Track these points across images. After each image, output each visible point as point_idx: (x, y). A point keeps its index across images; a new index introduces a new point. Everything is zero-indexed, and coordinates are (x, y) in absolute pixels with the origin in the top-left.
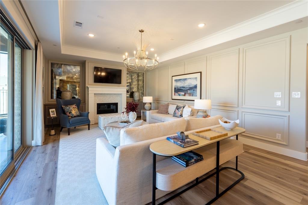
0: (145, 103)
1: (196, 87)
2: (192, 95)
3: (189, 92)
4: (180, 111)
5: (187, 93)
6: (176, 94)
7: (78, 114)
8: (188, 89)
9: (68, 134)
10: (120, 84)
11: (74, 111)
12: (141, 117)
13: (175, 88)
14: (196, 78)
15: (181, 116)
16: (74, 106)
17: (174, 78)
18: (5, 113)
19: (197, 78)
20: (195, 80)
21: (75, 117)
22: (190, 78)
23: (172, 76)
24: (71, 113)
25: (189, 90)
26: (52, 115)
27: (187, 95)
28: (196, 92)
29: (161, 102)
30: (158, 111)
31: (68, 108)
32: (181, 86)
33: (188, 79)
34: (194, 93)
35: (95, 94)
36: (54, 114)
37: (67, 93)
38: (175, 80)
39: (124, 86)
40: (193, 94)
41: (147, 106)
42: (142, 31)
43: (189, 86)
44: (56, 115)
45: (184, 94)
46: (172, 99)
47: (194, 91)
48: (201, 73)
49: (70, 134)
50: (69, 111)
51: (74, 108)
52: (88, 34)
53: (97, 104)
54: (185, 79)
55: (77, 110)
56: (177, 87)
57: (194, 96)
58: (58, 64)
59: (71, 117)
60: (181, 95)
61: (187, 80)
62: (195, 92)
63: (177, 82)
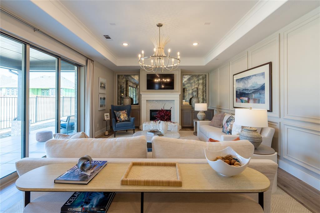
0: (198, 112)
1: (263, 88)
2: (257, 101)
3: (254, 96)
4: (229, 126)
5: (252, 99)
6: (238, 100)
7: (126, 119)
8: (253, 92)
9: (114, 136)
10: (173, 90)
11: (123, 116)
12: (193, 127)
13: (237, 92)
14: (263, 74)
15: (230, 132)
16: (124, 111)
17: (236, 77)
18: (73, 115)
19: (265, 73)
20: (261, 77)
21: (123, 121)
22: (255, 75)
23: (234, 75)
24: (120, 117)
25: (254, 94)
26: (106, 118)
27: (251, 101)
28: (264, 96)
29: (223, 111)
30: (210, 123)
31: (118, 113)
32: (244, 88)
33: (253, 76)
34: (261, 98)
35: (147, 100)
36: (108, 118)
37: (127, 99)
38: (236, 80)
39: (178, 92)
40: (259, 100)
41: (199, 115)
42: (160, 25)
43: (254, 87)
44: (109, 119)
45: (247, 100)
46: (234, 107)
47: (260, 94)
48: (270, 64)
49: (116, 137)
50: (119, 116)
51: (123, 113)
52: (122, 44)
53: (150, 110)
54: (248, 77)
55: (125, 115)
56: (239, 90)
57: (262, 103)
58: (122, 75)
59: (120, 121)
60: (244, 101)
61: (251, 78)
62: (262, 96)
63: (239, 82)
